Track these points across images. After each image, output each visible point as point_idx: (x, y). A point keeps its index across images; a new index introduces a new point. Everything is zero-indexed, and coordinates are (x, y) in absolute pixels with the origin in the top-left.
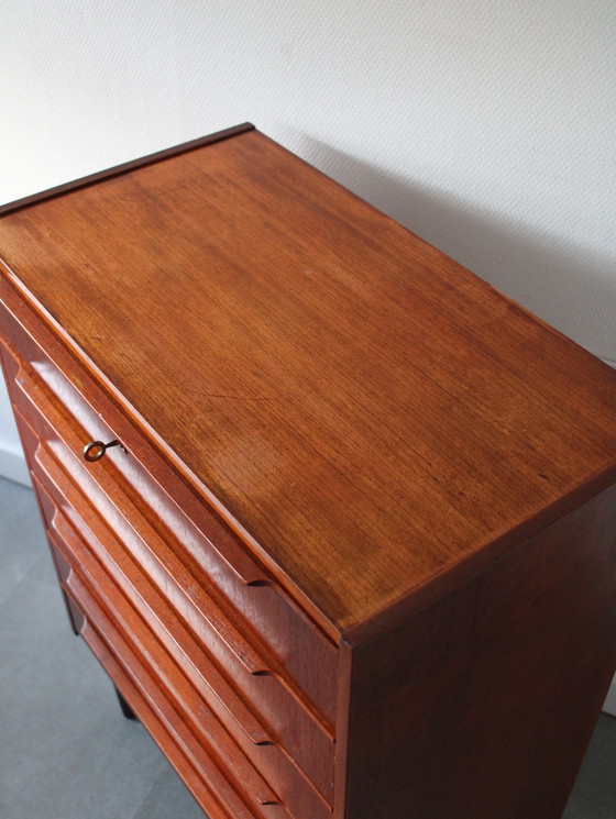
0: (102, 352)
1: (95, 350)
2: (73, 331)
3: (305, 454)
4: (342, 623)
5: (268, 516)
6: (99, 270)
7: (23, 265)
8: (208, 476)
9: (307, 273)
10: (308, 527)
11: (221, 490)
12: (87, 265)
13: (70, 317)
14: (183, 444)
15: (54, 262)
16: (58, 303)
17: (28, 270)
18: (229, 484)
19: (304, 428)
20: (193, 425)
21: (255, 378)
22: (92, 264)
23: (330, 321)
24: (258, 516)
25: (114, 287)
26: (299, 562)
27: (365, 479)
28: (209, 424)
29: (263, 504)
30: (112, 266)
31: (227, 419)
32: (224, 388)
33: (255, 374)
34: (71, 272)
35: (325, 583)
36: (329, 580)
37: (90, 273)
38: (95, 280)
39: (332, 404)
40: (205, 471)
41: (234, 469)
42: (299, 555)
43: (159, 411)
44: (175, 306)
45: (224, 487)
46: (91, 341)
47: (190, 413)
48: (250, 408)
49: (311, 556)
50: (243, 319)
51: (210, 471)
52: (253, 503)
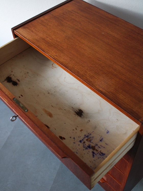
0: (59, 59)
1: (57, 59)
2: (50, 54)
3: (118, 79)
4: (140, 120)
5: (114, 96)
6: (50, 38)
7: (31, 39)
8: (96, 87)
9: (103, 33)
10: (124, 97)
11: (100, 91)
12: (47, 37)
13: (47, 51)
14: (87, 80)
15: (38, 37)
16: (43, 48)
17: (32, 40)
18: (102, 89)
19: (115, 72)
20: (88, 75)
21: (99, 61)
22: (48, 36)
23: (113, 45)
24: (111, 96)
25: (56, 42)
26: (125, 106)
27: (134, 84)
28: (92, 74)
29: (112, 93)
30: (53, 37)
31: (96, 72)
32: (92, 65)
33: (99, 60)
34: (43, 39)
35: (133, 111)
36: (134, 110)
37: (48, 39)
38: (50, 41)
39: (120, 66)
40: (95, 86)
41: (101, 85)
42: (124, 105)
43: (78, 72)
44: (73, 45)
45: (101, 90)
46: (55, 56)
47: (86, 72)
48: (101, 69)
49: (127, 104)
50: (91, 47)
51: (96, 86)
52: (109, 93)
